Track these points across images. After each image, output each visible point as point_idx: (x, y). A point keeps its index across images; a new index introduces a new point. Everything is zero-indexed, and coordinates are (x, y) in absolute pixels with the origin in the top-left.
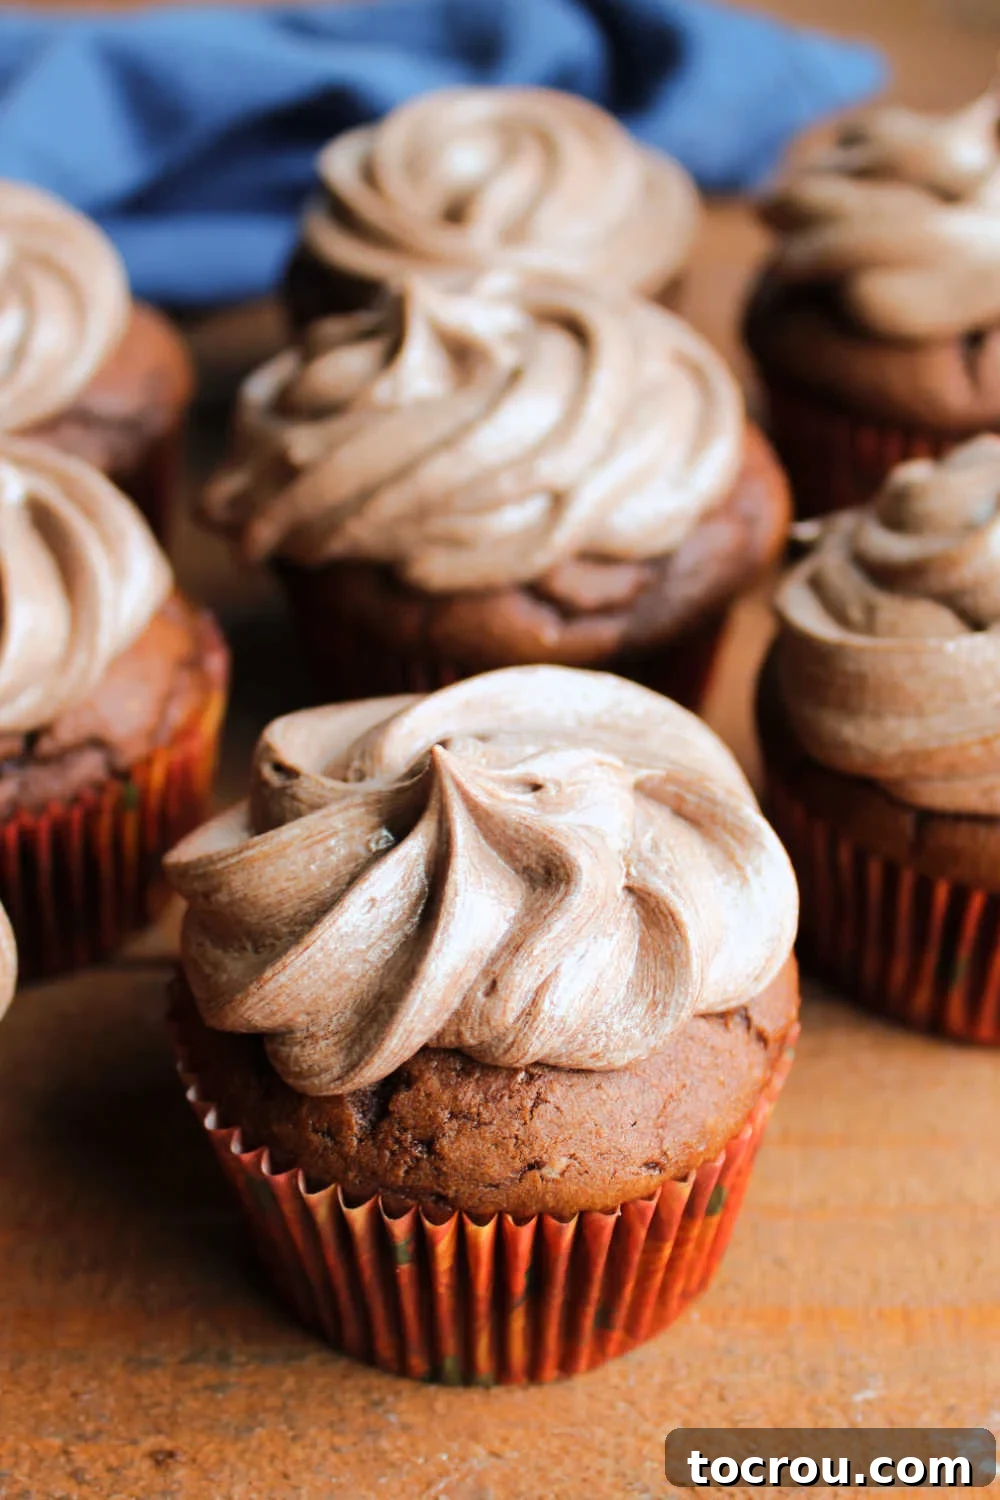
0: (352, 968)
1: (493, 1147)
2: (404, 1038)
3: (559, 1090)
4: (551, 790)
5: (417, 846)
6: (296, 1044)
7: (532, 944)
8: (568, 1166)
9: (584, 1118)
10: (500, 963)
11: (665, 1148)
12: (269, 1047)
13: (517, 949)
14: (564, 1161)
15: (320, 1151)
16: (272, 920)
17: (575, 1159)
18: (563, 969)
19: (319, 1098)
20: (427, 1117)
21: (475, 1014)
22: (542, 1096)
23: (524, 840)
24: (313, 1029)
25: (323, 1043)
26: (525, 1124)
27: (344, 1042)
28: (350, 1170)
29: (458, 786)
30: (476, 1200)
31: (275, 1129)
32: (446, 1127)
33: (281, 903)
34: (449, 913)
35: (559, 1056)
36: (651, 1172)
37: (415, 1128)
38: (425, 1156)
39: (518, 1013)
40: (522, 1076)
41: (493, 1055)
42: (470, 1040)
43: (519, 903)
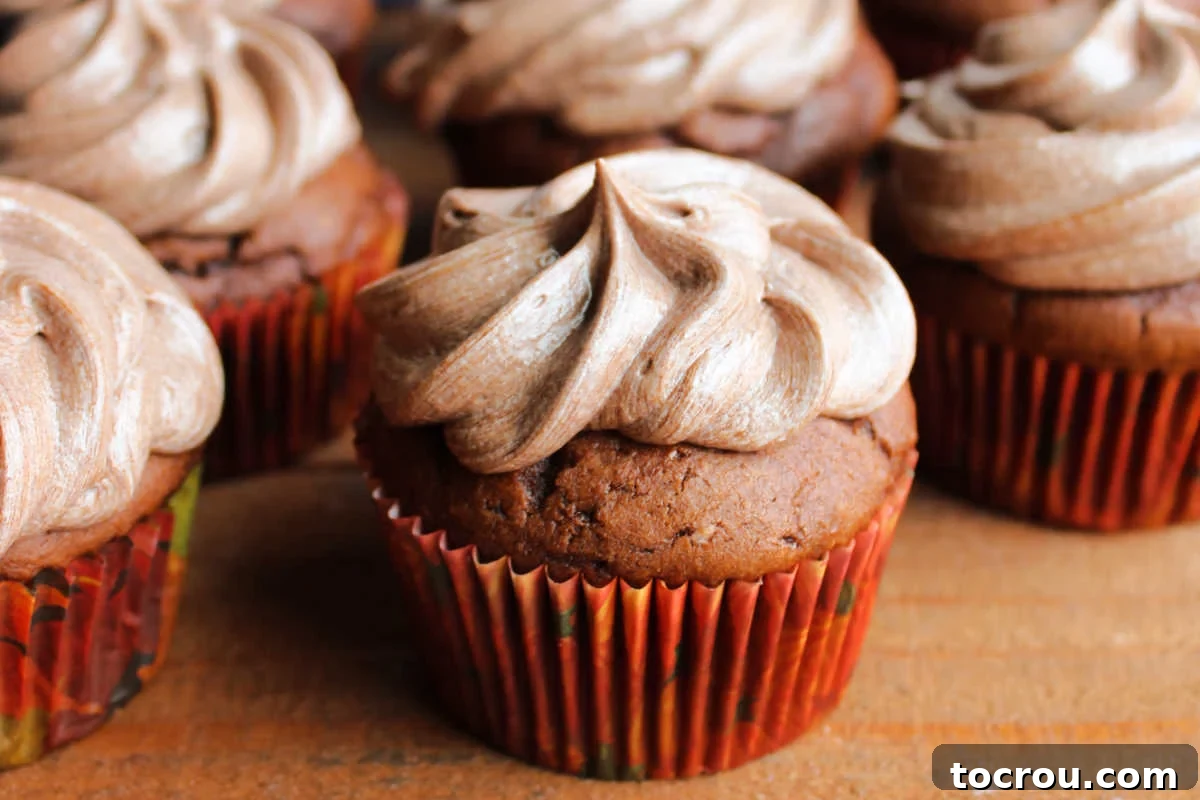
0: (526, 355)
1: (649, 515)
2: (571, 409)
3: (707, 467)
4: (699, 215)
5: (581, 256)
6: (474, 425)
7: (683, 329)
8: (715, 533)
9: (729, 491)
10: (657, 345)
11: (802, 525)
12: (448, 433)
13: (671, 333)
14: (712, 529)
15: (494, 525)
16: (452, 325)
17: (722, 527)
18: (711, 353)
19: (492, 476)
20: (589, 490)
21: (634, 390)
22: (692, 471)
23: (676, 247)
24: (489, 411)
25: (498, 422)
26: (677, 494)
27: (517, 419)
28: (521, 542)
29: (619, 200)
30: (633, 565)
31: (453, 510)
32: (607, 498)
33: (460, 311)
34: (611, 301)
35: (708, 435)
36: (789, 545)
37: (579, 500)
38: (588, 525)
39: (671, 390)
40: (673, 454)
41: (649, 430)
42: (630, 418)
43: (671, 301)
